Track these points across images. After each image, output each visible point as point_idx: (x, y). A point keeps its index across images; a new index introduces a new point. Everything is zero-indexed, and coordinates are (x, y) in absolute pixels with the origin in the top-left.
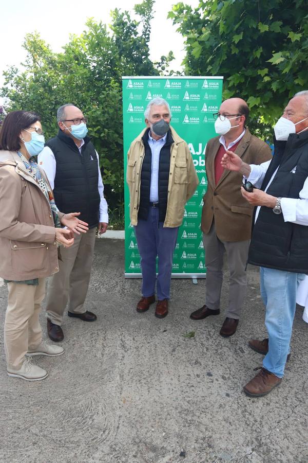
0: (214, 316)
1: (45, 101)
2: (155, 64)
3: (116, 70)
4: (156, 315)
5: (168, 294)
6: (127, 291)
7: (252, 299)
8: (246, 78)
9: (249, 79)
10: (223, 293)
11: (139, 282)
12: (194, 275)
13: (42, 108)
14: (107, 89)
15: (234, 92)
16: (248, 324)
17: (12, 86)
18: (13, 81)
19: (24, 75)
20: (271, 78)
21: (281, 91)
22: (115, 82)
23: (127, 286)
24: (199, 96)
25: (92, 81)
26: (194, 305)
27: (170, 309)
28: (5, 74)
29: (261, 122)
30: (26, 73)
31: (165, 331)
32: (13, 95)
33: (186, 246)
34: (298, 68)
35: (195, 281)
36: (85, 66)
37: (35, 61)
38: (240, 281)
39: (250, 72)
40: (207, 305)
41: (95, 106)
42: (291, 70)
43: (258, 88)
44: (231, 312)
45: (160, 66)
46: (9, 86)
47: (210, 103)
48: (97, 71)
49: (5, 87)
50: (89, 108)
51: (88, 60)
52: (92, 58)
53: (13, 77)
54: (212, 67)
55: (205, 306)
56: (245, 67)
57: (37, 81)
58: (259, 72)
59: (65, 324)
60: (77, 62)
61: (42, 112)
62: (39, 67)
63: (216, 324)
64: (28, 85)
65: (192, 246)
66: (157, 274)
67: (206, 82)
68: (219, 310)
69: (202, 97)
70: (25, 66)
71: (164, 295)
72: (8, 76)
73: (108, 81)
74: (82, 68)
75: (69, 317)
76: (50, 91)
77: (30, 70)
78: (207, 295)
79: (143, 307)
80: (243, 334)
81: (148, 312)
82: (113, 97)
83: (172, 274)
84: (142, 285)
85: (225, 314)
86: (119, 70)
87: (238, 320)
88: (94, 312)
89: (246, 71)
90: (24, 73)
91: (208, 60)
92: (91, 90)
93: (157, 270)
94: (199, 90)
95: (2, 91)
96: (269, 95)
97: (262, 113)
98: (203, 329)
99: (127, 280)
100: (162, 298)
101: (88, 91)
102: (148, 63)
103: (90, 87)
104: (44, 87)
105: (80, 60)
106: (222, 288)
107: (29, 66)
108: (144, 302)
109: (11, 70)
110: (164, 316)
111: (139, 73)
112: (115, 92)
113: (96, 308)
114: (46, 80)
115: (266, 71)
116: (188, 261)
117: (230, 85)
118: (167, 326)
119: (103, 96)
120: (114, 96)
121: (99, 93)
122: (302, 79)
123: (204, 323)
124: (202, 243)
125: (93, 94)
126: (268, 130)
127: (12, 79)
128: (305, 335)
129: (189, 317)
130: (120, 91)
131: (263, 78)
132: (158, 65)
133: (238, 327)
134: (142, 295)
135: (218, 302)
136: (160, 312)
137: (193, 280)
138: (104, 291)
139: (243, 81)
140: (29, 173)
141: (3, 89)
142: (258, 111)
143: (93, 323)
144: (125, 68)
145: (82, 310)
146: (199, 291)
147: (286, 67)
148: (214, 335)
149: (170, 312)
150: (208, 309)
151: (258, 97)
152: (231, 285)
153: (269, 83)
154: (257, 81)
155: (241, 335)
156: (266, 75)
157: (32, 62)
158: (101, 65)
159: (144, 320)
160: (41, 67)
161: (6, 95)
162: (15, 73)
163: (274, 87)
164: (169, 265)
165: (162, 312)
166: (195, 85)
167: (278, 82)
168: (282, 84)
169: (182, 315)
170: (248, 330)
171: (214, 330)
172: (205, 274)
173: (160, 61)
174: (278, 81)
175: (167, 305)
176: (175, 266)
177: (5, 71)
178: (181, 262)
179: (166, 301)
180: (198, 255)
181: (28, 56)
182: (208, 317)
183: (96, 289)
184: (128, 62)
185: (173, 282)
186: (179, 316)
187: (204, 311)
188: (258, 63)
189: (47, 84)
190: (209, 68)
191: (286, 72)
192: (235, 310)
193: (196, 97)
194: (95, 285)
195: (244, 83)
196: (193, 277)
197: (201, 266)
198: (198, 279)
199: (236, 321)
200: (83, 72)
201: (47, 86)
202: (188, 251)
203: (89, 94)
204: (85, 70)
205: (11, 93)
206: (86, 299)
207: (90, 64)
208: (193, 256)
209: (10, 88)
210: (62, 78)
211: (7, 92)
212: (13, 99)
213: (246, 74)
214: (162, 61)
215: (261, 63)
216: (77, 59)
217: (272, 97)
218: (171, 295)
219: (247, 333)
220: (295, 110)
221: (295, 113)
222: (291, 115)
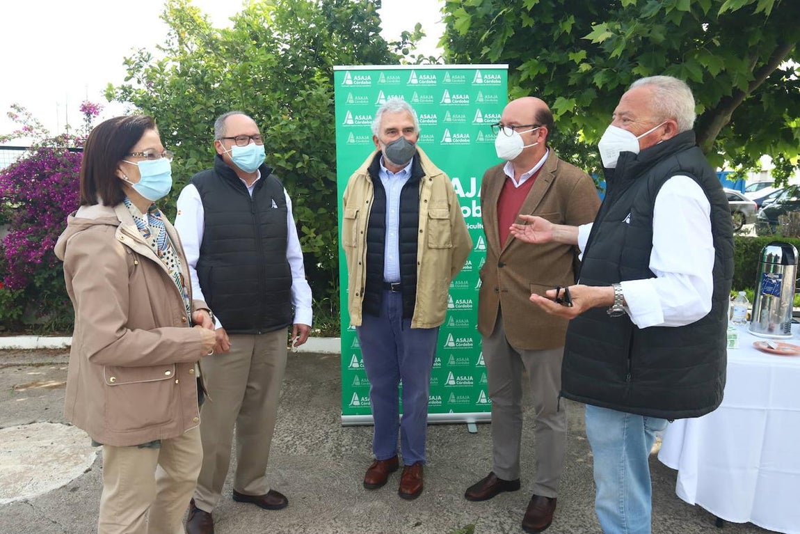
0: (509, 493)
1: (198, 108)
2: (391, 44)
3: (323, 56)
4: (401, 494)
5: (422, 452)
6: (347, 450)
7: (581, 460)
8: (550, 66)
9: (555, 68)
10: (525, 450)
11: (368, 431)
12: (470, 417)
13: (193, 119)
14: (307, 86)
15: (530, 90)
16: (575, 506)
17: (139, 82)
18: (141, 73)
19: (160, 64)
20: (593, 66)
21: (610, 88)
22: (322, 76)
23: (346, 439)
24: (467, 97)
25: (281, 75)
26: (472, 473)
27: (428, 481)
28: (127, 62)
29: (580, 141)
30: (164, 61)
31: (417, 524)
32: (140, 98)
33: (453, 363)
34: (636, 49)
35: (473, 428)
36: (269, 50)
37: (181, 42)
38: (555, 423)
39: (555, 57)
40: (496, 473)
41: (286, 115)
42: (625, 52)
43: (571, 82)
44: (542, 485)
45: (400, 48)
46: (133, 82)
47: (488, 109)
48: (290, 57)
49: (126, 84)
50: (276, 119)
51: (275, 39)
52: (281, 36)
53: (141, 67)
54: (489, 49)
55: (492, 474)
56: (547, 48)
57: (184, 73)
58: (572, 56)
59: (226, 516)
60: (255, 42)
61: (193, 126)
62: (189, 52)
63: (514, 509)
64: (168, 82)
65: (465, 361)
66: (401, 415)
67: (478, 74)
68: (518, 480)
69: (472, 100)
70: (164, 50)
71: (414, 456)
72: (133, 67)
73: (312, 74)
74: (264, 51)
75: (235, 503)
76: (208, 91)
77: (174, 57)
78: (496, 452)
79: (376, 479)
80: (567, 527)
81: (384, 488)
82: (318, 100)
84: (374, 436)
85: (530, 488)
86: (328, 55)
87: (556, 499)
88: (282, 491)
89: (549, 55)
90: (161, 61)
91: (483, 38)
92: (280, 90)
93: (401, 409)
94: (467, 88)
95: (122, 91)
96: (590, 94)
97: (579, 125)
98: (490, 518)
99: (345, 429)
100: (411, 461)
101: (274, 91)
102: (379, 43)
103: (279, 84)
104: (196, 83)
105: (261, 39)
106: (523, 440)
107: (171, 50)
108: (378, 470)
109: (138, 55)
110: (415, 494)
111: (365, 60)
112: (321, 91)
113: (286, 484)
114: (199, 71)
115: (583, 54)
116: (458, 390)
117: (522, 79)
118: (421, 514)
119: (299, 99)
120: (321, 99)
121: (293, 94)
122: (645, 66)
123: (490, 506)
125: (283, 96)
126: (594, 155)
127: (139, 71)
128: (684, 526)
129: (462, 496)
130: (331, 90)
131: (579, 65)
132: (396, 46)
133: (556, 514)
134: (374, 456)
135: (516, 467)
136: (407, 489)
137: (469, 426)
138: (302, 450)
139: (544, 71)
140: (143, 239)
141: (123, 88)
142: (574, 122)
143: (281, 513)
144: (338, 52)
145: (260, 487)
146: (480, 446)
147: (616, 47)
148: (511, 529)
149: (426, 487)
150: (498, 479)
151: (571, 97)
152: (538, 431)
153: (589, 74)
154: (570, 71)
155: (561, 528)
156: (583, 61)
157: (177, 44)
158: (296, 47)
159: (378, 504)
160: (192, 53)
161: (129, 98)
162: (146, 61)
163: (599, 80)
164: (424, 399)
165: (412, 488)
166: (460, 79)
167: (605, 73)
168: (612, 75)
169: (450, 492)
170: (574, 519)
171: (510, 521)
172: (490, 413)
173: (400, 40)
174: (605, 70)
175: (421, 472)
176: (435, 400)
177: (128, 58)
178: (444, 391)
179: (419, 465)
180: (477, 380)
181: (169, 34)
182: (499, 495)
183: (287, 446)
184: (344, 41)
185: (431, 430)
186: (444, 495)
187: (490, 483)
188: (567, 43)
189: (202, 78)
190: (485, 50)
191: (617, 56)
192: (546, 480)
193: (463, 100)
194: (286, 439)
195: (546, 75)
196: (469, 421)
197: (483, 399)
198: (477, 423)
199: (552, 502)
200: (265, 59)
201: (202, 84)
202: (458, 371)
203: (277, 95)
204: (270, 56)
205: (138, 95)
206: (269, 467)
207: (279, 46)
208: (468, 381)
209: (135, 86)
210: (228, 69)
211: (130, 93)
212: (141, 104)
213: (549, 59)
214: (404, 40)
215: (573, 41)
216: (256, 38)
217: (597, 97)
218: (428, 455)
219: (574, 524)
220: (635, 112)
221: (635, 117)
222: (627, 123)
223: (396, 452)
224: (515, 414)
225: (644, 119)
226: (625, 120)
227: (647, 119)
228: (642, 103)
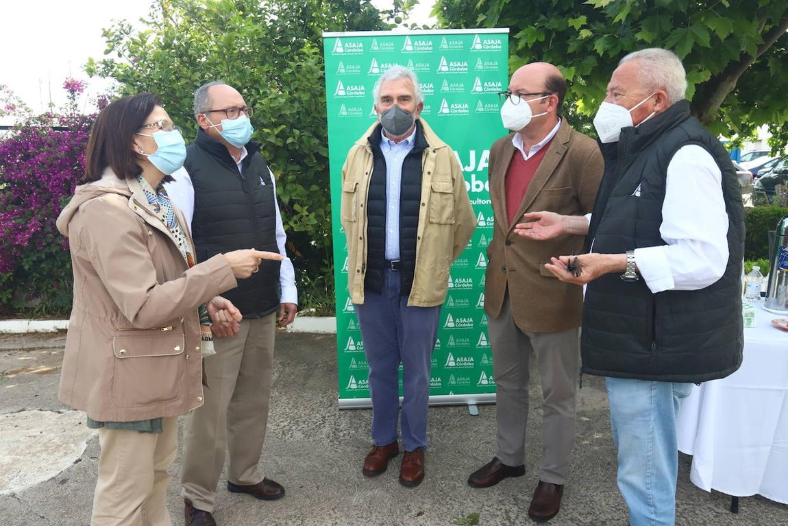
0: (514, 479)
1: (183, 81)
2: (384, 12)
3: (313, 26)
4: (402, 481)
5: (424, 438)
6: (345, 435)
7: (586, 442)
8: (548, 33)
9: (554, 35)
11: (367, 415)
12: (471, 398)
13: (178, 94)
14: (296, 58)
15: (528, 59)
16: (583, 492)
17: (120, 55)
18: (121, 46)
19: (141, 36)
20: (592, 31)
21: (612, 55)
22: (312, 47)
23: (344, 423)
24: (466, 64)
25: (269, 46)
26: (475, 458)
27: (429, 467)
28: (106, 34)
29: (578, 111)
30: (146, 33)
31: (420, 514)
32: (122, 73)
33: (452, 344)
34: (640, 12)
35: (474, 410)
36: (256, 21)
37: (165, 14)
38: (564, 408)
39: (554, 24)
40: (500, 458)
41: (275, 88)
42: (629, 16)
43: (570, 50)
44: (549, 471)
45: (392, 17)
46: (113, 55)
47: (487, 77)
48: (278, 29)
49: (108, 57)
50: (265, 93)
51: (262, 9)
52: (269, 6)
53: (121, 39)
54: (485, 17)
55: (495, 459)
56: (545, 15)
57: (168, 46)
58: (571, 22)
59: (220, 508)
60: (241, 13)
61: (178, 102)
62: (174, 26)
63: (520, 496)
64: (151, 55)
65: (465, 342)
66: (401, 398)
67: (477, 39)
68: (524, 465)
69: (472, 66)
70: (148, 23)
71: (415, 441)
72: (113, 39)
73: (300, 45)
74: (250, 22)
75: (230, 493)
76: (192, 63)
77: (158, 30)
78: (500, 437)
79: (375, 466)
80: (576, 515)
81: (385, 475)
82: (308, 72)
83: (431, 397)
84: (372, 420)
85: (535, 474)
86: (318, 26)
87: (563, 486)
88: (278, 479)
89: (548, 22)
90: (143, 32)
91: (479, 5)
92: (268, 62)
94: (465, 54)
95: (104, 66)
96: (591, 61)
97: (579, 94)
98: (495, 506)
99: (342, 412)
100: (412, 447)
101: (262, 64)
102: (370, 11)
103: (267, 57)
104: (181, 56)
105: (247, 9)
107: (155, 23)
108: (377, 456)
109: (119, 27)
110: (417, 481)
111: (352, 27)
112: (311, 62)
113: (283, 472)
114: (183, 43)
115: (583, 20)
116: (458, 372)
117: (520, 47)
118: (423, 503)
119: (288, 71)
120: (311, 71)
121: (283, 66)
122: (649, 31)
123: (495, 492)
124: (483, 337)
125: (271, 69)
126: (588, 127)
127: (120, 43)
128: (697, 512)
129: (466, 483)
130: (321, 61)
131: (579, 32)
132: (388, 15)
133: (564, 501)
134: (372, 441)
135: (521, 452)
136: (408, 476)
137: (470, 407)
138: (299, 436)
139: (542, 39)
140: (154, 213)
141: (105, 62)
142: (573, 91)
143: (278, 503)
144: (328, 22)
145: (255, 477)
146: (482, 429)
147: (620, 10)
148: (517, 518)
150: (502, 465)
151: (571, 66)
152: (545, 416)
153: (590, 41)
154: (569, 38)
155: (570, 516)
156: (583, 27)
157: (161, 16)
158: (284, 17)
159: (377, 492)
160: (177, 26)
161: (111, 73)
162: (127, 34)
163: (599, 47)
164: (423, 381)
165: (413, 475)
166: (458, 45)
167: (606, 39)
168: (613, 41)
169: (452, 478)
170: (582, 505)
171: (515, 509)
173: (393, 8)
174: (606, 36)
175: (422, 459)
176: (435, 382)
177: (107, 30)
178: (445, 373)
179: (420, 451)
180: (477, 360)
181: (153, 7)
182: (504, 481)
183: (283, 432)
184: (334, 10)
185: (431, 413)
186: (447, 482)
187: (494, 469)
188: (567, 8)
189: (186, 51)
190: (481, 18)
191: (621, 20)
192: (555, 466)
193: (461, 67)
194: (282, 424)
195: (546, 42)
196: (470, 402)
197: (484, 380)
198: (478, 405)
199: (559, 488)
200: (252, 30)
201: (187, 56)
202: (458, 353)
203: (265, 68)
204: (258, 27)
205: (120, 70)
206: (264, 454)
207: (266, 16)
208: (468, 362)
209: (118, 60)
210: (214, 43)
211: (112, 67)
212: (123, 80)
213: (547, 25)
214: (396, 8)
215: (573, 7)
216: (242, 9)
217: (596, 64)
218: (429, 439)
219: (582, 512)
220: (624, 87)
221: (625, 92)
222: (618, 97)
223: (396, 437)
224: (522, 398)
225: (633, 92)
226: (616, 95)
227: (637, 91)
228: (631, 77)
